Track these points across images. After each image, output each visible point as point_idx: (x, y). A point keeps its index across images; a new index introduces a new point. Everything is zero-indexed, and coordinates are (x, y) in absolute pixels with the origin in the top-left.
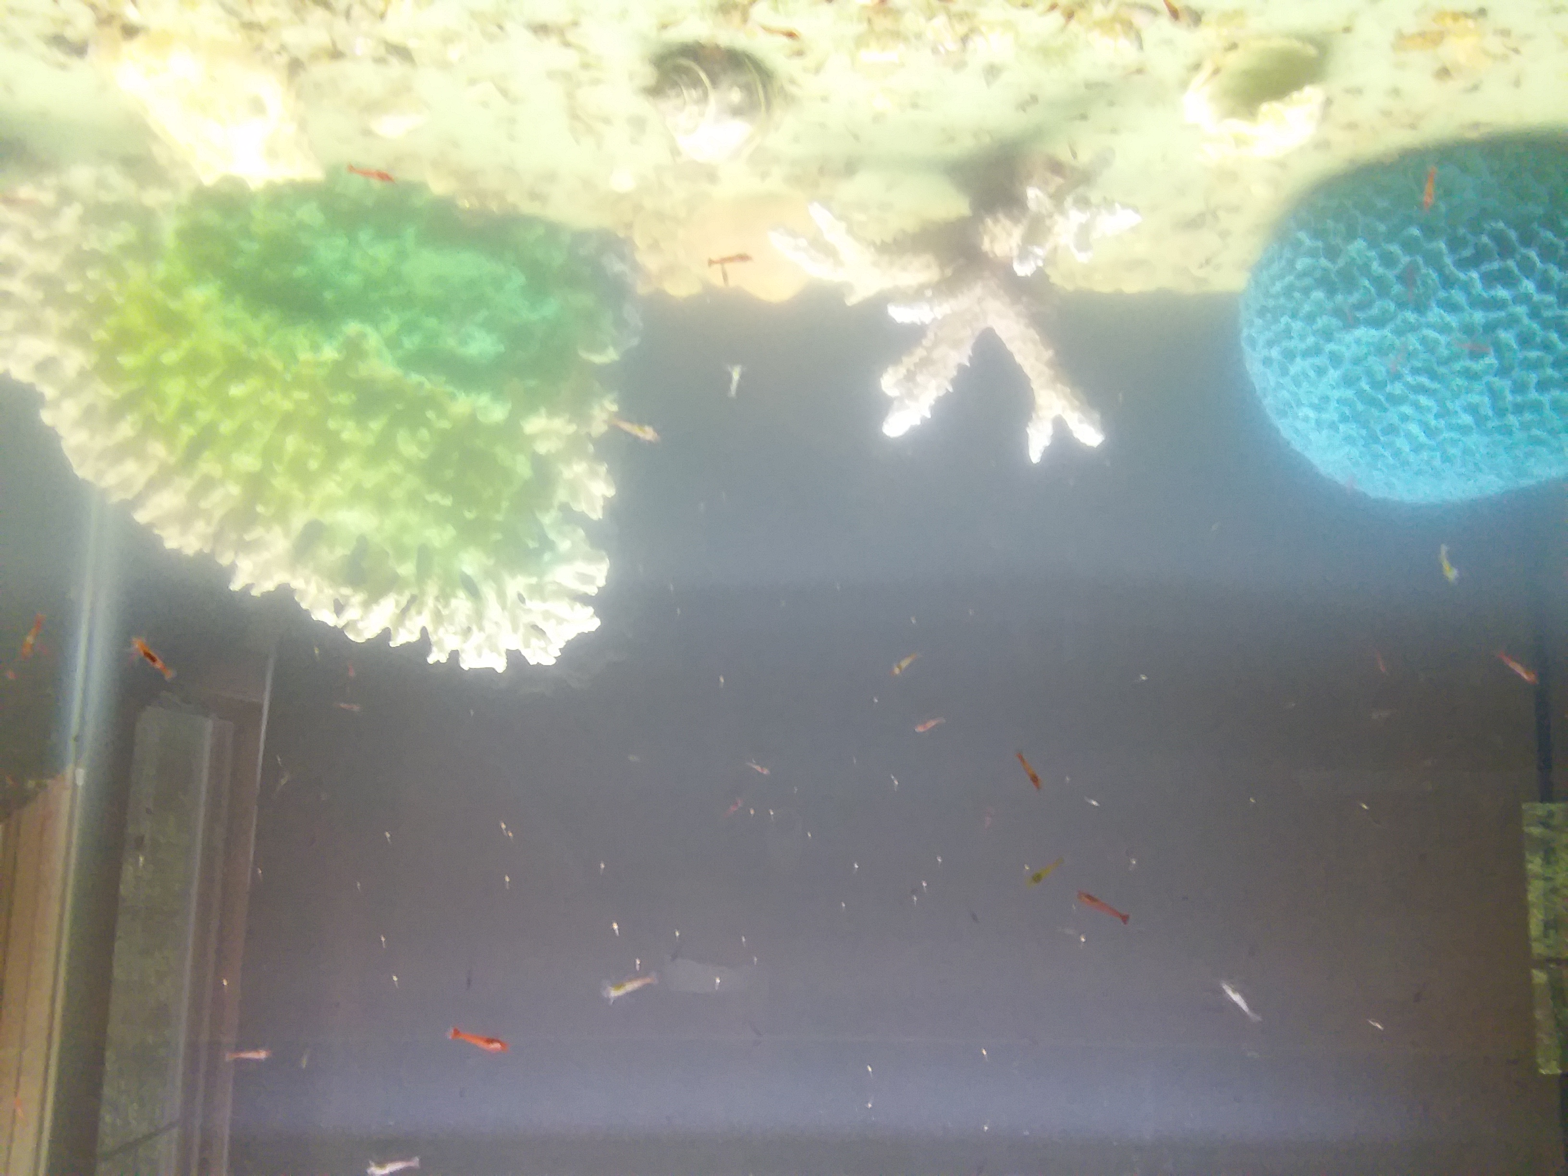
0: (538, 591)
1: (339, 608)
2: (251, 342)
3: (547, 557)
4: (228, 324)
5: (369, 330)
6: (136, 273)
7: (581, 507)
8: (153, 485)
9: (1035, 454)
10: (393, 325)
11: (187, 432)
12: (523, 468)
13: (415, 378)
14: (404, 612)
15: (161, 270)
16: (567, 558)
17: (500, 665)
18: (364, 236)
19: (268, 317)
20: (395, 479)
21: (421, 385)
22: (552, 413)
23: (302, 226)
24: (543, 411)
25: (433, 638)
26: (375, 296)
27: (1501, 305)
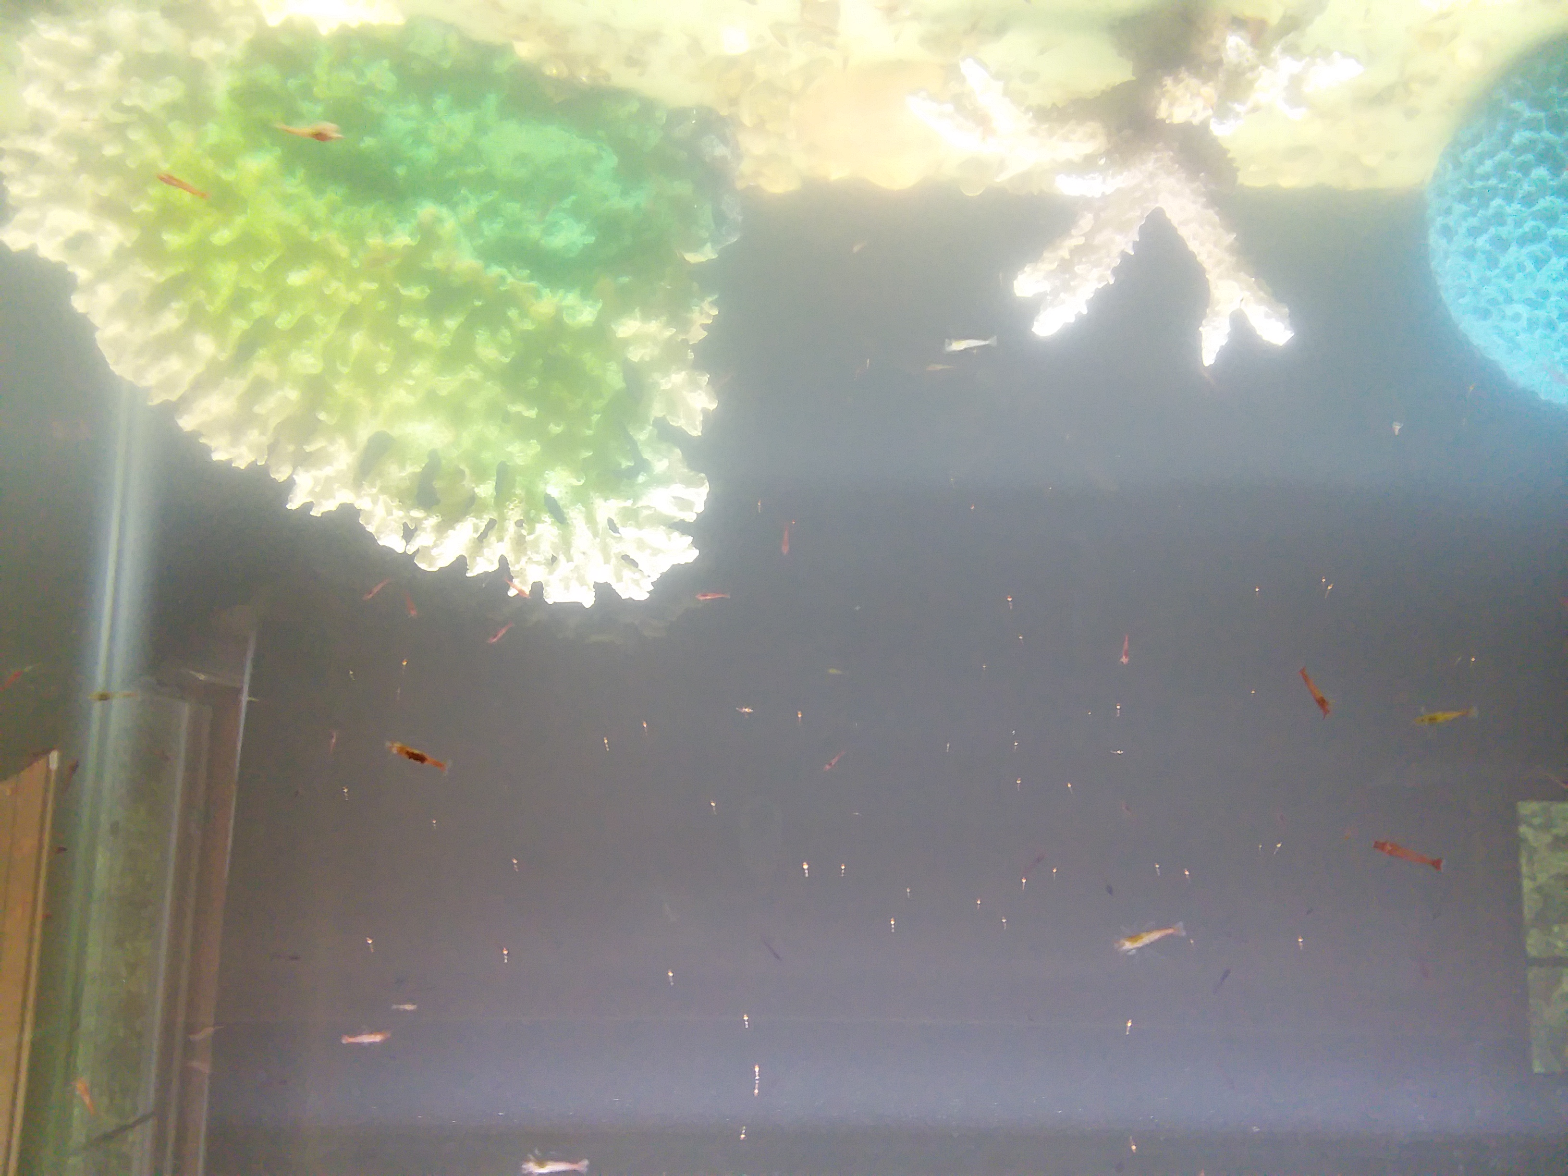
0: (631, 516)
1: (408, 534)
2: (313, 223)
3: (641, 479)
4: (288, 200)
5: (443, 212)
6: (183, 137)
7: (680, 422)
8: (200, 386)
9: (1209, 356)
10: (470, 210)
11: (239, 325)
12: (614, 379)
13: (496, 271)
14: (482, 538)
15: (213, 133)
16: (663, 481)
17: (588, 600)
18: (441, 103)
19: (334, 194)
20: (472, 387)
21: (503, 278)
22: (646, 317)
23: (370, 89)
24: (637, 312)
25: (514, 568)
26: (451, 174)
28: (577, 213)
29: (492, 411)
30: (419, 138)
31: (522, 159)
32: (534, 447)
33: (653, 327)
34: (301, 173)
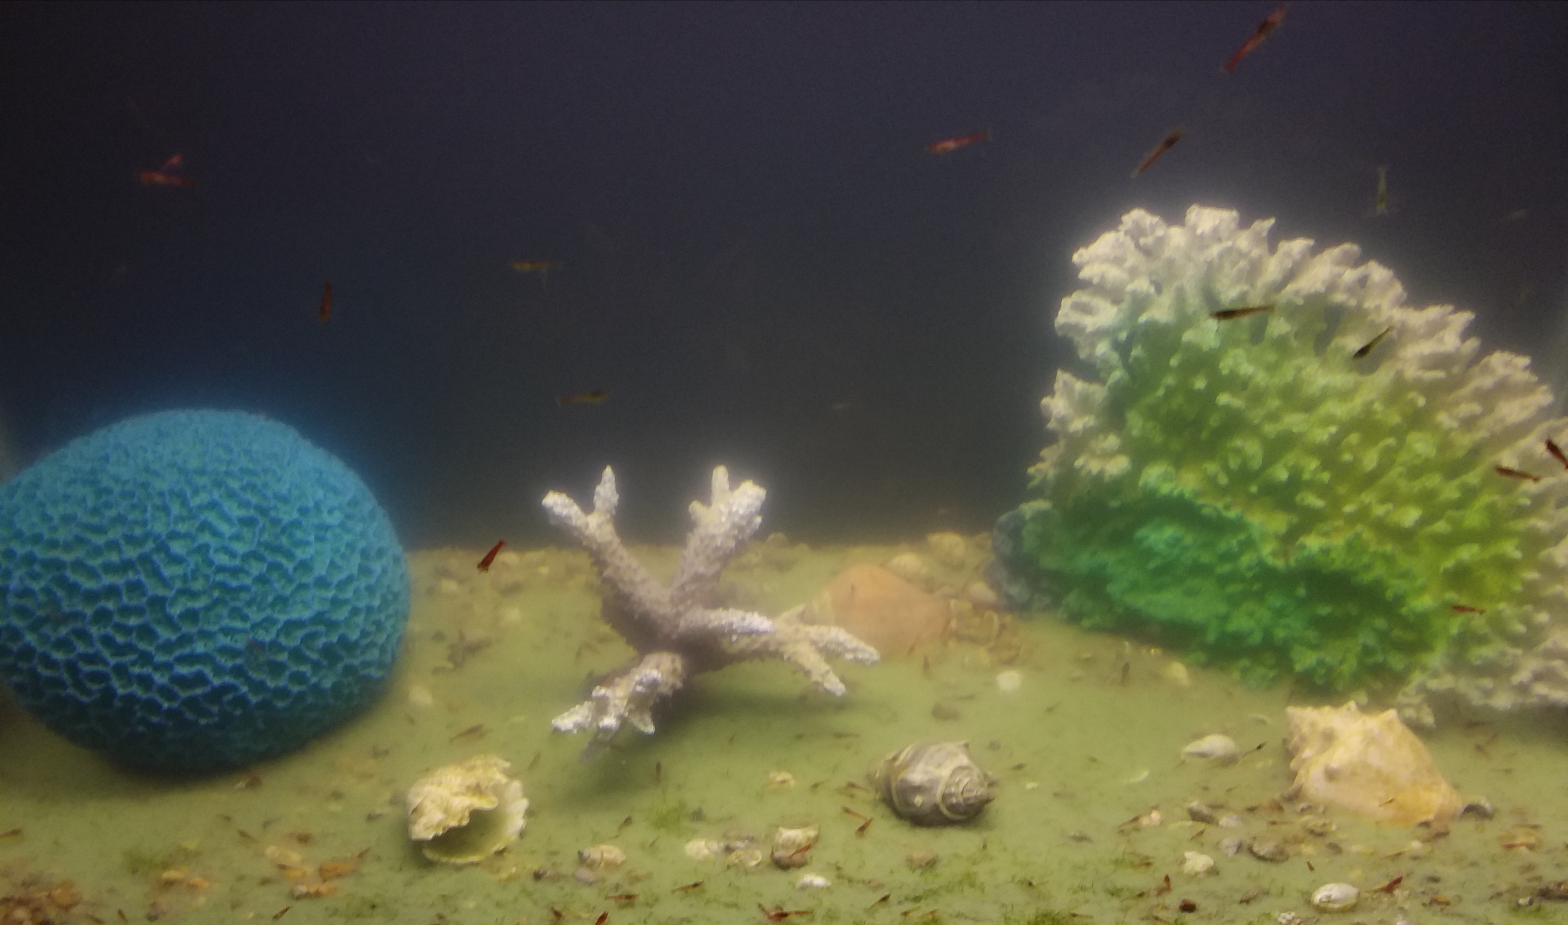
0: (1140, 303)
2: (1389, 557)
3: (1123, 336)
4: (1405, 575)
5: (1270, 561)
6: (1479, 622)
7: (1079, 385)
9: (608, 473)
10: (1246, 560)
11: (1473, 477)
12: (1136, 422)
13: (1232, 514)
14: (1292, 274)
15: (1455, 626)
16: (1100, 334)
17: (1195, 211)
18: (1256, 638)
19: (1367, 578)
20: (1273, 417)
21: (1227, 507)
22: (1097, 475)
23: (1314, 647)
25: (1265, 246)
26: (1256, 587)
27: (182, 660)
28: (1149, 553)
29: (1257, 397)
30: (1279, 613)
31: (1191, 593)
32: (1226, 365)
33: (1094, 466)
34: (1389, 595)
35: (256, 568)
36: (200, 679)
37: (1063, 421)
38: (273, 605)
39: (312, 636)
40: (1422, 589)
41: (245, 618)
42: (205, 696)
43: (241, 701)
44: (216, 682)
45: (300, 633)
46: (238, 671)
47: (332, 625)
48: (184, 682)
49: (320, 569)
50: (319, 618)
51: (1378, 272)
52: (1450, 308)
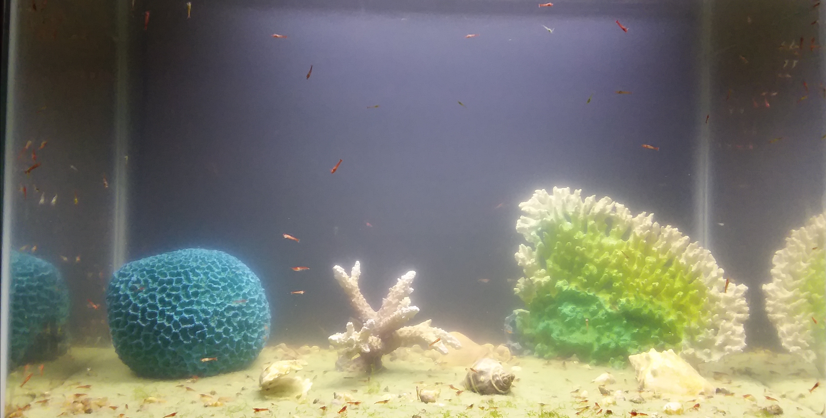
0: (542, 215)
1: (614, 209)
2: (651, 302)
3: (540, 229)
4: (660, 308)
5: (610, 311)
6: (694, 324)
7: (528, 248)
8: (682, 249)
9: (358, 264)
10: (601, 313)
11: (672, 269)
12: (550, 263)
13: (591, 294)
14: (591, 207)
15: (685, 326)
16: (532, 228)
17: (555, 189)
18: (613, 345)
19: (646, 311)
20: (597, 256)
21: (589, 292)
22: (539, 283)
24: (543, 284)
25: (580, 198)
26: (608, 324)
27: (187, 312)
28: (565, 316)
29: (590, 248)
30: (619, 335)
31: (584, 332)
32: (576, 237)
33: (537, 280)
34: (657, 317)
35: (223, 284)
36: (191, 321)
37: (523, 260)
38: (225, 299)
39: (235, 315)
40: (668, 313)
41: (215, 300)
42: (191, 329)
43: (202, 335)
44: (197, 323)
45: (232, 313)
46: (206, 321)
47: (244, 314)
48: (184, 321)
49: (246, 291)
50: (240, 308)
51: (619, 206)
52: (645, 213)
